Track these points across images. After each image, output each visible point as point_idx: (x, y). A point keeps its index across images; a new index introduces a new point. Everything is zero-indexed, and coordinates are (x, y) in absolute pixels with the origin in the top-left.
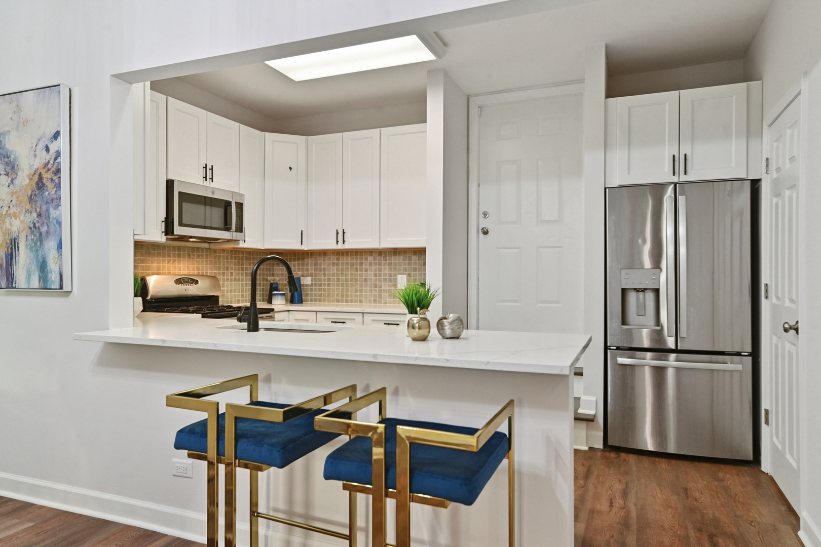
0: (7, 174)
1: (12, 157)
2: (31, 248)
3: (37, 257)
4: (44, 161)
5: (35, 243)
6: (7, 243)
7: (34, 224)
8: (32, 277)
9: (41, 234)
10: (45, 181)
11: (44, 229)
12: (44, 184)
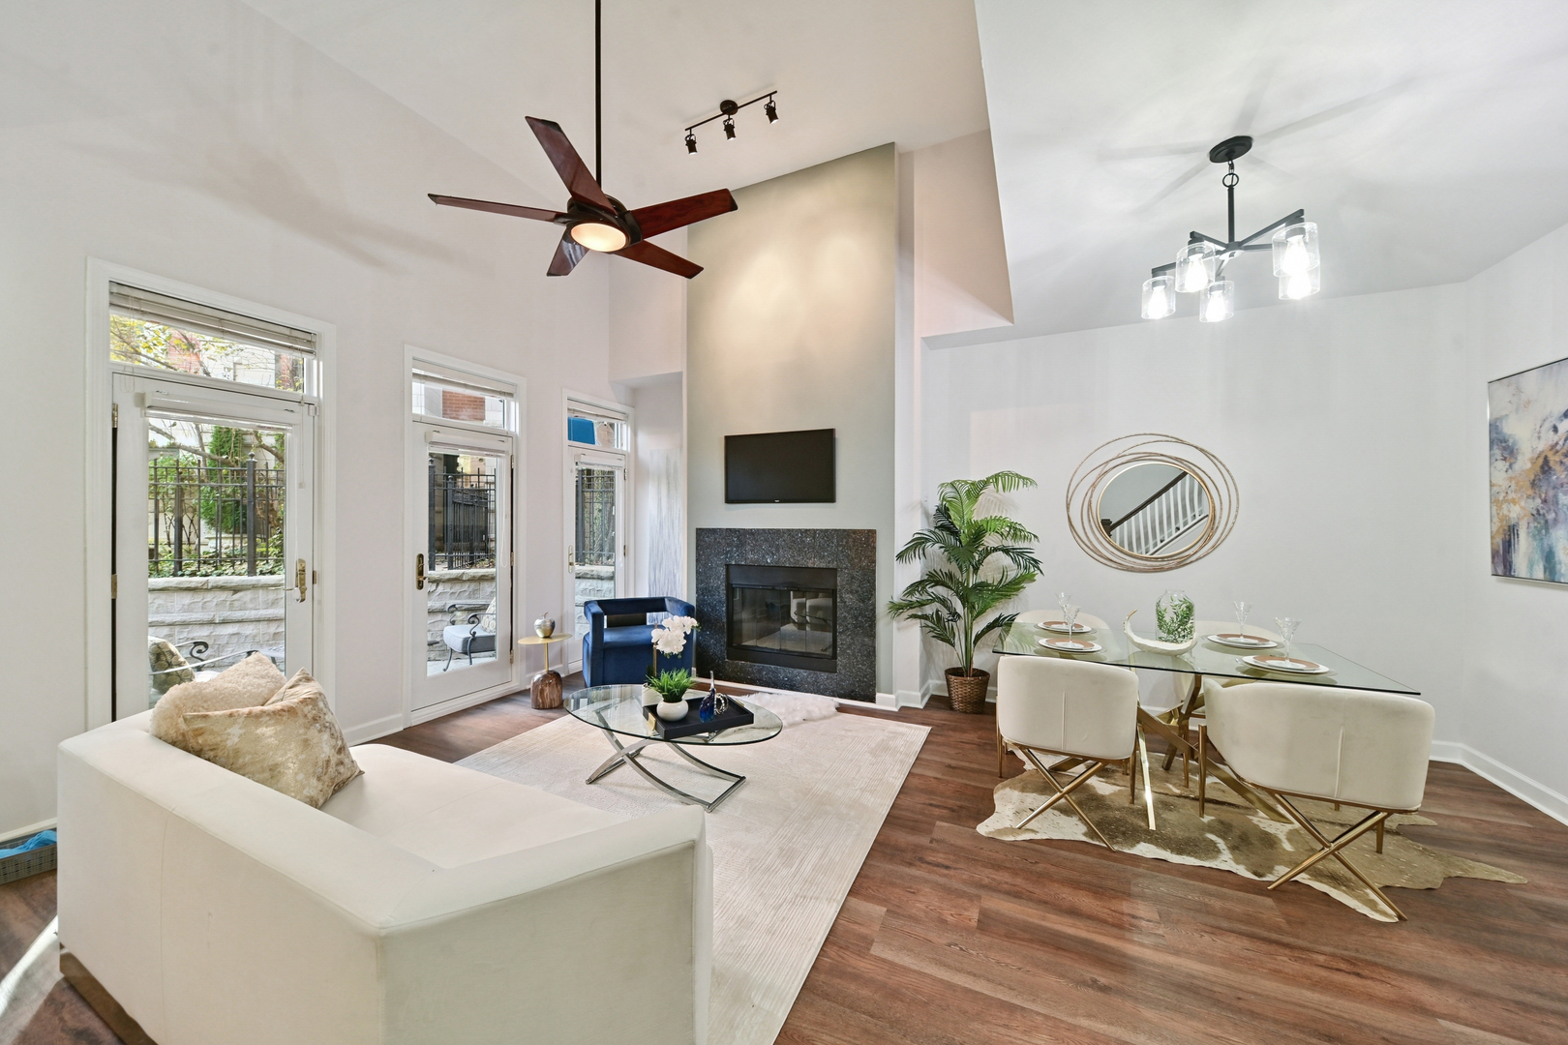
0: (1505, 459)
1: (1511, 441)
2: (1534, 536)
3: (1542, 546)
4: (1551, 443)
5: (1540, 531)
6: (1504, 530)
7: (1538, 511)
8: (1535, 567)
9: (1546, 522)
10: (1551, 464)
11: (1551, 516)
12: (1550, 468)
